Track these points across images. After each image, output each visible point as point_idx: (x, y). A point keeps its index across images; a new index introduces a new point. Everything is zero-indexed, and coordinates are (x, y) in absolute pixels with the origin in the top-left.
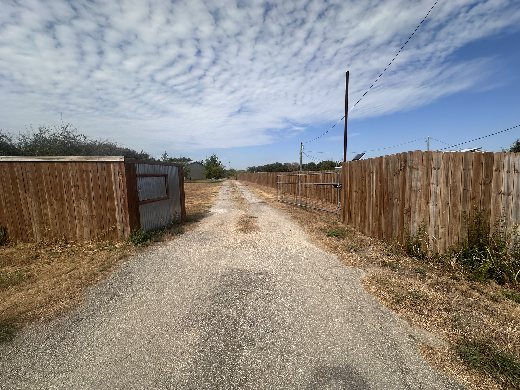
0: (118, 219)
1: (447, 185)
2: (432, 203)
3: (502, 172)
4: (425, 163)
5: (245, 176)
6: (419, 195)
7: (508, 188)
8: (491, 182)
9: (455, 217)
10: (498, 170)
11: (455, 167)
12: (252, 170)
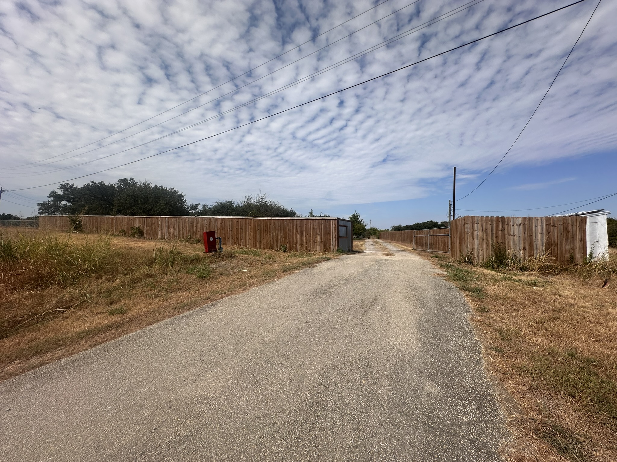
0: (332, 243)
1: (483, 231)
2: (476, 239)
3: (510, 226)
4: (471, 221)
5: (388, 234)
6: (469, 235)
7: (514, 233)
8: (505, 230)
9: (488, 245)
10: (508, 225)
11: (486, 223)
12: (398, 228)
